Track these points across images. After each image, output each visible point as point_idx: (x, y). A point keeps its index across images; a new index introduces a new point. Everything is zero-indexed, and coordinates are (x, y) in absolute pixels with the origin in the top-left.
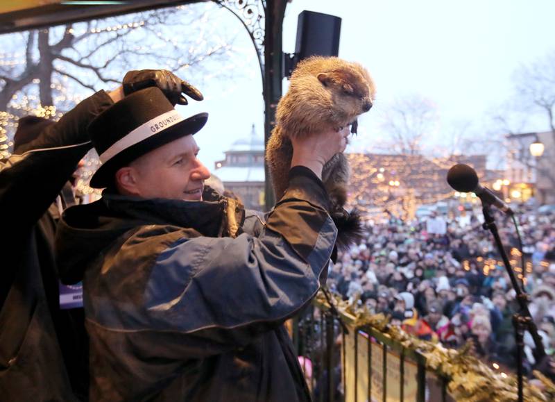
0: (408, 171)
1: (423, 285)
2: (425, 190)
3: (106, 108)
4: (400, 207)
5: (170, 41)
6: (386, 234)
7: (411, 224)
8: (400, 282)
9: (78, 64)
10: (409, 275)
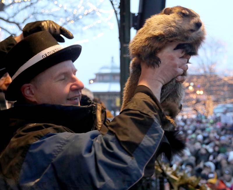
0: (208, 85)
1: (220, 157)
2: (219, 97)
3: (11, 47)
4: (203, 107)
5: (62, 7)
6: (195, 124)
7: (211, 118)
8: (205, 155)
9: (7, 21)
10: (211, 150)
